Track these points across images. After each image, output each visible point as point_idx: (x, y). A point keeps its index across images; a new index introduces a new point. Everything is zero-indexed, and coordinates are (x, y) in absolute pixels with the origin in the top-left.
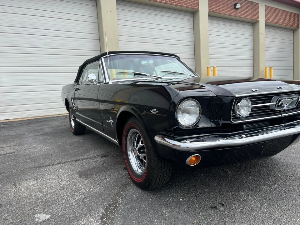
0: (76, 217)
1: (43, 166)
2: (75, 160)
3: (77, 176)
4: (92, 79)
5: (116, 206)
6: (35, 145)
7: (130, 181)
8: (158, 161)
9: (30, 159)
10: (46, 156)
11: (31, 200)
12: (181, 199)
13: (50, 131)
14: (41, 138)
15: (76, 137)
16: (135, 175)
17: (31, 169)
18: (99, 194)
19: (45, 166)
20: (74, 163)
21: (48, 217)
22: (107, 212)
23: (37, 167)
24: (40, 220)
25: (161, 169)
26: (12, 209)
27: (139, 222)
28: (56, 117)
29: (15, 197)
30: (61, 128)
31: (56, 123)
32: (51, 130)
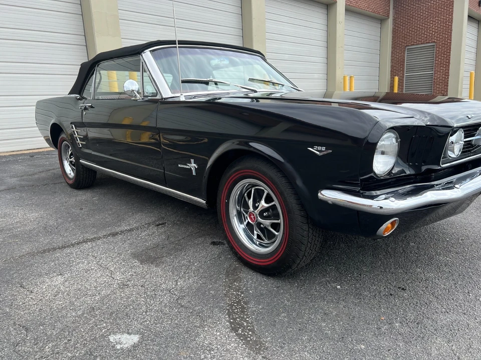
0: (187, 332)
1: (54, 249)
2: (110, 234)
3: (135, 262)
4: (133, 91)
5: (243, 308)
6: (7, 211)
7: (237, 264)
8: (309, 230)
9: (16, 236)
10: (47, 230)
11: (80, 313)
12: (339, 287)
13: (18, 182)
14: (8, 197)
15: (80, 192)
16: (251, 254)
17: (33, 255)
18: (198, 290)
19: (59, 248)
20: (111, 239)
21: (135, 338)
22: (235, 319)
23: (44, 251)
24: (126, 346)
25: (311, 243)
26: (55, 333)
27: (300, 330)
28: (10, 155)
29: (41, 309)
30: (36, 176)
31: (19, 168)
32: (20, 181)
